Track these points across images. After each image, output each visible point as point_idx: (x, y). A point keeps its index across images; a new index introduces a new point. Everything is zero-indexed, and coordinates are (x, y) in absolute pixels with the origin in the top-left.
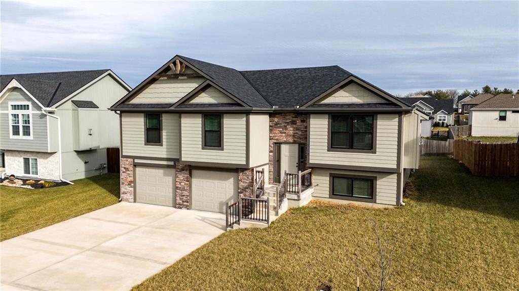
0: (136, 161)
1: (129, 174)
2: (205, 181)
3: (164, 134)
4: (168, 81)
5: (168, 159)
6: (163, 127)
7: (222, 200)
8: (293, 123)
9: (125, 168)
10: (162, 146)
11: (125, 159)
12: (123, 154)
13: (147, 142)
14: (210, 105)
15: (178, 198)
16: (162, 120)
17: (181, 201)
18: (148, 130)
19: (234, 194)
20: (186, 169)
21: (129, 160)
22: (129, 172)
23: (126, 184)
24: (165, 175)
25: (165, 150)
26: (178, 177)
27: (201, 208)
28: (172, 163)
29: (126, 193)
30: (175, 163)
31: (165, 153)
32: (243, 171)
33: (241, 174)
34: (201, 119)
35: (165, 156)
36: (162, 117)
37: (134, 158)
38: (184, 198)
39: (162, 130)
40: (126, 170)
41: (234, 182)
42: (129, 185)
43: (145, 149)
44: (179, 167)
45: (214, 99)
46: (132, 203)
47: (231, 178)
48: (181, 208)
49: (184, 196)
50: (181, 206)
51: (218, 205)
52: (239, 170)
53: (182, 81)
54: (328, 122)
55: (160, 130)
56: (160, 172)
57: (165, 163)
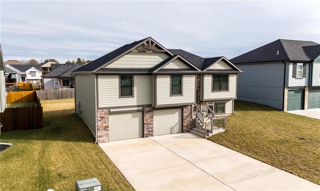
0: (111, 110)
1: (105, 121)
3: (135, 89)
5: (138, 106)
6: (135, 85)
9: (101, 117)
10: (134, 97)
11: (101, 110)
12: (100, 107)
13: (121, 96)
15: (145, 131)
16: (134, 79)
17: (148, 132)
18: (122, 87)
19: (179, 121)
20: (151, 110)
21: (105, 110)
23: (102, 129)
24: (133, 117)
25: (136, 100)
26: (145, 117)
28: (141, 108)
29: (102, 136)
30: (143, 108)
31: (136, 102)
32: (186, 107)
33: (185, 109)
34: (170, 78)
35: (136, 104)
36: (134, 78)
37: (109, 108)
38: (150, 130)
39: (134, 87)
40: (102, 119)
42: (104, 129)
43: (119, 101)
44: (146, 110)
45: (178, 66)
46: (108, 143)
47: (177, 112)
48: (148, 137)
49: (150, 128)
50: (148, 135)
52: (184, 106)
53: (149, 54)
54: (212, 78)
55: (132, 87)
56: (130, 115)
57: (136, 109)
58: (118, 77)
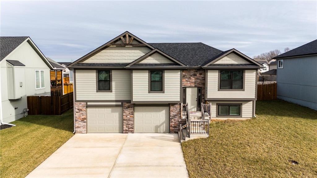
0: (89, 104)
1: (82, 113)
2: (144, 114)
3: (114, 84)
4: (117, 48)
5: (116, 101)
6: (113, 80)
7: (157, 125)
8: (195, 75)
9: (78, 109)
10: (112, 92)
11: (78, 103)
12: (77, 99)
13: (99, 90)
14: (156, 65)
15: (125, 127)
16: (112, 74)
17: (127, 128)
18: (99, 81)
19: (166, 120)
20: (131, 106)
21: (82, 103)
22: (82, 112)
23: (80, 120)
24: (112, 112)
25: (114, 95)
26: (124, 112)
27: (142, 131)
28: (120, 103)
29: (80, 127)
30: (122, 103)
31: (114, 97)
32: (174, 105)
33: (172, 107)
34: (148, 74)
35: (114, 99)
36: (112, 73)
37: (86, 101)
38: (130, 126)
39: (112, 81)
40: (79, 111)
41: (165, 112)
42: (82, 121)
43: (97, 95)
44: (126, 106)
45: (158, 61)
46: (85, 134)
47: (164, 110)
48: (127, 133)
49: (130, 124)
50: (127, 132)
51: (154, 128)
52: (171, 105)
53: (129, 49)
54: (218, 74)
55: (110, 82)
56: (109, 110)
57: (114, 103)
58: (95, 72)
